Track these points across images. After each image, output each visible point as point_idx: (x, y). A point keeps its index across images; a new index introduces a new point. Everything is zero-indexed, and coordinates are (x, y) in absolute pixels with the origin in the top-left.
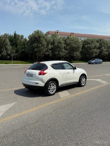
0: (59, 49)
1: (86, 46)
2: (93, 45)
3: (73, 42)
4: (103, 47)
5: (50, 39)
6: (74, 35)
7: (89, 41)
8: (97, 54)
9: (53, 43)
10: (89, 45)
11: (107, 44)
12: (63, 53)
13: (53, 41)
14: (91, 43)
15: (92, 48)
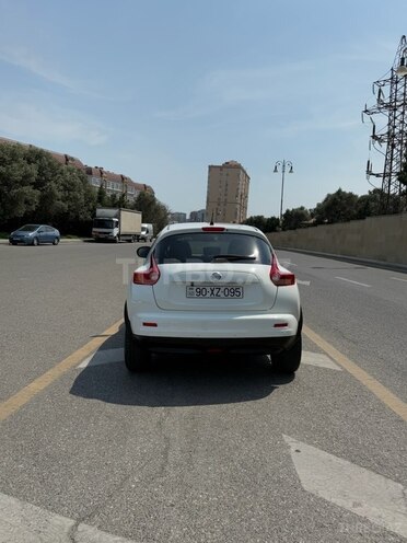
4: (52, 184)
8: (34, 208)
11: (62, 175)
14: (8, 158)
15: (16, 182)
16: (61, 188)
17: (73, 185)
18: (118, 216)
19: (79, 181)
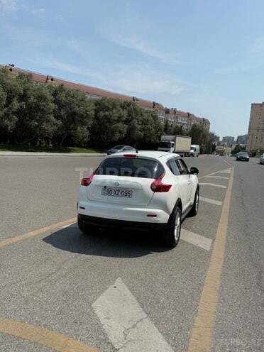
0: (39, 114)
1: (102, 114)
2: (115, 114)
3: (74, 100)
4: (135, 121)
5: (15, 86)
6: (54, 82)
7: (107, 104)
8: (124, 135)
9: (23, 97)
10: (107, 113)
11: (141, 115)
12: (51, 126)
13: (25, 90)
14: (111, 107)
15: (115, 120)
16: (141, 123)
17: (147, 121)
18: (174, 140)
19: (152, 118)
